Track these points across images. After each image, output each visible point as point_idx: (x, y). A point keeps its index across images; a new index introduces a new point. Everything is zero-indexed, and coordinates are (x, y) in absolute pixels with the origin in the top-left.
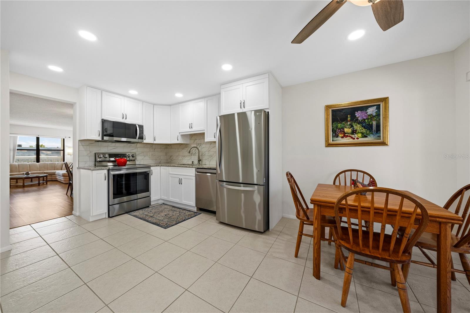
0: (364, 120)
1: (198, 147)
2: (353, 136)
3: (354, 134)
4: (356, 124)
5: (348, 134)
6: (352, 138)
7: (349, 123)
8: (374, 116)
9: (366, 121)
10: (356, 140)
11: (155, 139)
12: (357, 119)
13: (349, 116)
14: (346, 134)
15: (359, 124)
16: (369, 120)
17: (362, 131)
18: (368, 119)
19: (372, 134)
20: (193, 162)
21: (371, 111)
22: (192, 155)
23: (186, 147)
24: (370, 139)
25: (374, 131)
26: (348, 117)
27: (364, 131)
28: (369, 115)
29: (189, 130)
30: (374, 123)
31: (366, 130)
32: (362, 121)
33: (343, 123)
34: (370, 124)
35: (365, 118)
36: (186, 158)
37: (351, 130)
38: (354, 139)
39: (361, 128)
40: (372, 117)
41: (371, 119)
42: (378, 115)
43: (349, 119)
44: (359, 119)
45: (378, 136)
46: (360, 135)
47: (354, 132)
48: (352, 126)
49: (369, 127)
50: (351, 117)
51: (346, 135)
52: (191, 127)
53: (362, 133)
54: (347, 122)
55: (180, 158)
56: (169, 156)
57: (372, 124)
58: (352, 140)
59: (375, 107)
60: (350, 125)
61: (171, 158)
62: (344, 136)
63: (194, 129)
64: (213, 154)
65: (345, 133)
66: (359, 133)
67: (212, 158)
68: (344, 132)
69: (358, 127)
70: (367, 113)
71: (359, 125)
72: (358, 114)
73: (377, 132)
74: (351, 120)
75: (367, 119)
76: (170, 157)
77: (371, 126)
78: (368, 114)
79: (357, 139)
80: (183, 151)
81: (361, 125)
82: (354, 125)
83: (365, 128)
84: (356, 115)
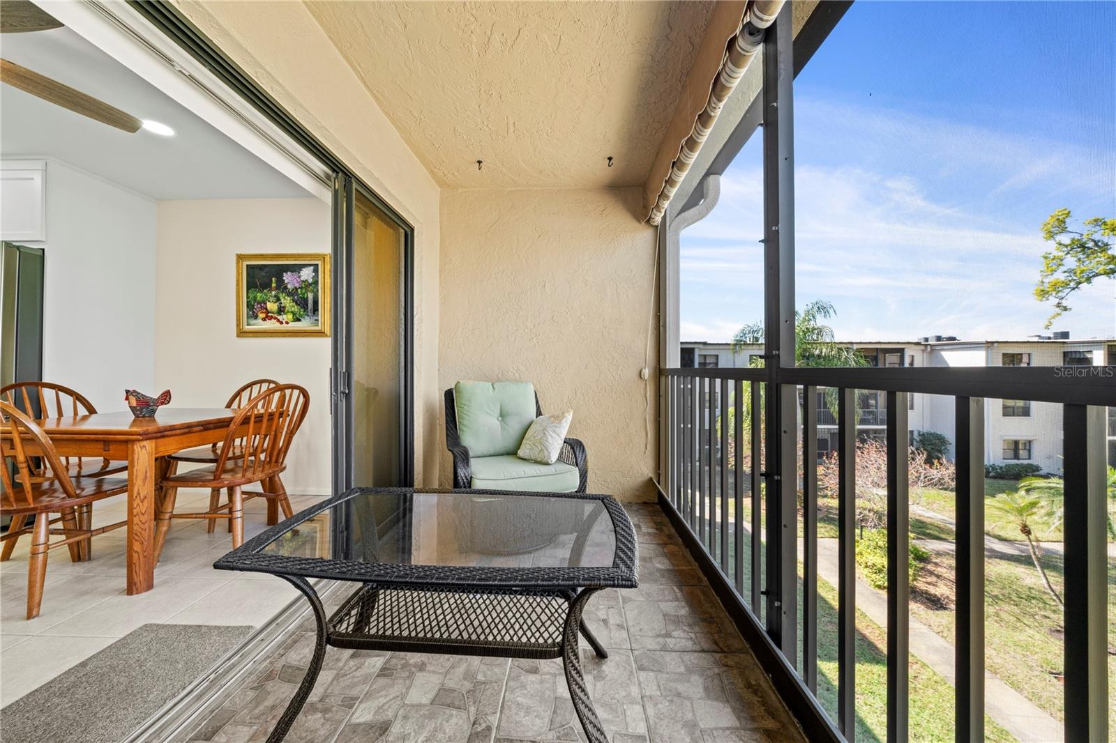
0: (297, 289)
2: (279, 317)
3: (281, 315)
4: (284, 295)
5: (273, 313)
6: (278, 321)
7: (273, 293)
8: (310, 284)
9: (299, 290)
10: (285, 324)
12: (286, 288)
13: (273, 279)
14: (269, 313)
15: (288, 296)
16: (304, 291)
17: (293, 309)
18: (301, 288)
19: (308, 316)
21: (307, 274)
24: (305, 324)
25: (311, 310)
26: (272, 281)
27: (296, 309)
28: (303, 281)
30: (310, 296)
31: (299, 307)
32: (293, 290)
33: (265, 291)
34: (304, 298)
35: (297, 285)
37: (277, 307)
38: (281, 323)
39: (291, 304)
40: (306, 285)
41: (306, 289)
42: (316, 283)
43: (274, 285)
44: (289, 286)
45: (316, 320)
46: (290, 316)
47: (281, 310)
48: (278, 300)
49: (302, 303)
50: (276, 282)
51: (270, 314)
53: (294, 314)
54: (271, 290)
57: (307, 297)
58: (278, 324)
59: (312, 268)
60: (275, 296)
62: (267, 317)
65: (268, 312)
66: (288, 312)
68: (266, 309)
69: (287, 302)
70: (300, 277)
71: (289, 299)
72: (287, 277)
73: (314, 313)
74: (278, 288)
75: (299, 288)
77: (306, 300)
78: (302, 279)
79: (287, 323)
81: (292, 297)
82: (281, 298)
83: (297, 304)
84: (284, 278)
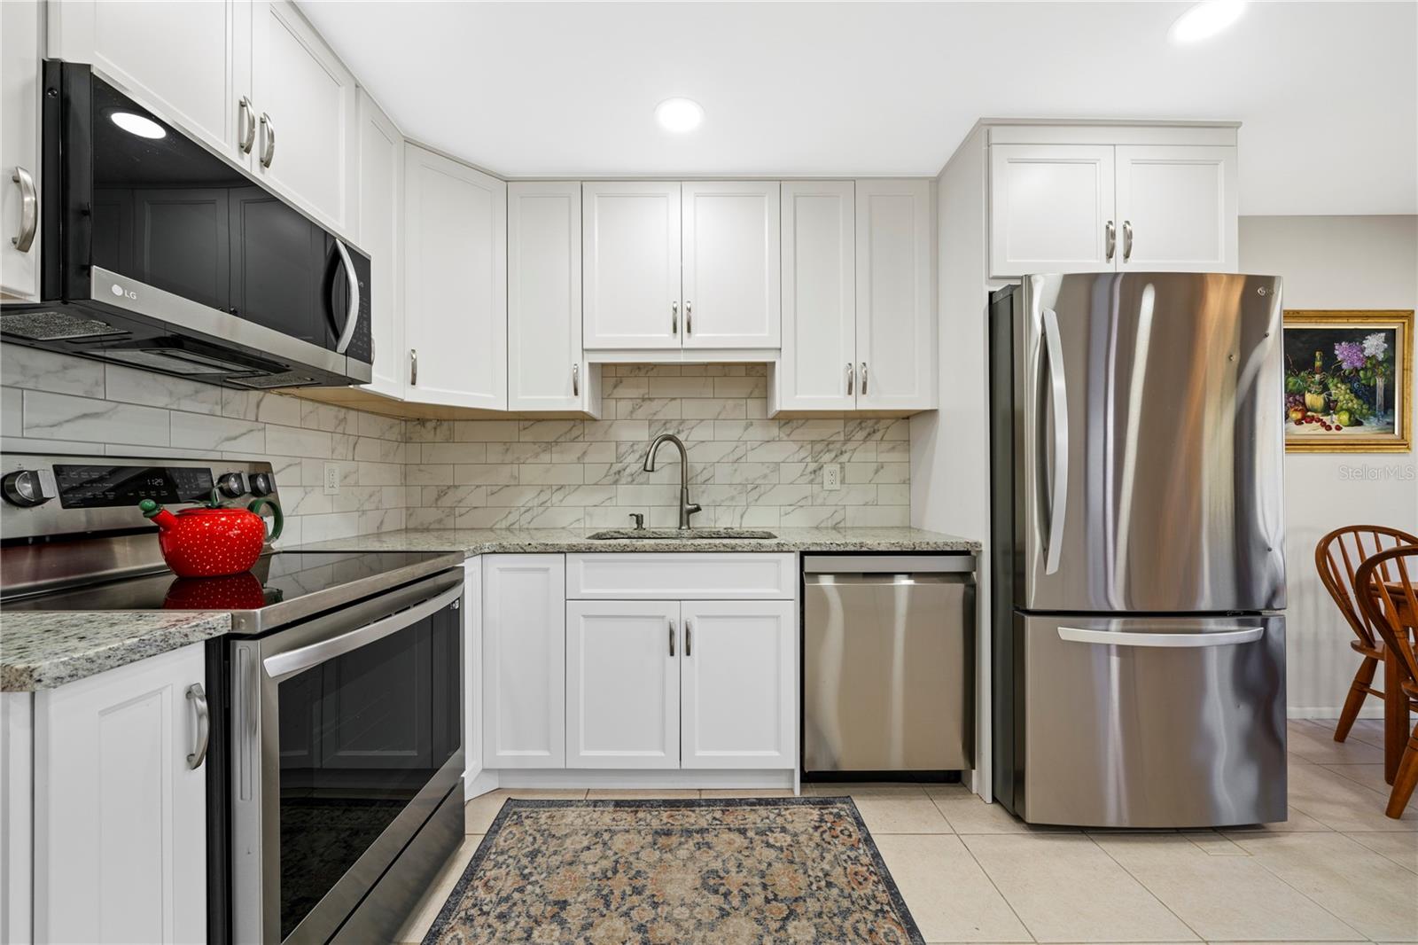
0: (1357, 371)
1: (681, 437)
2: (1326, 419)
3: (1329, 414)
4: (1335, 380)
5: (1315, 411)
6: (1324, 424)
7: (1317, 377)
8: (1380, 363)
9: (1361, 373)
10: (1334, 431)
11: (414, 375)
12: (1339, 368)
13: (1317, 354)
14: (1308, 410)
15: (1343, 382)
16: (1369, 374)
17: (1350, 405)
18: (1365, 369)
19: (1375, 416)
20: (639, 519)
21: (1374, 345)
22: (616, 482)
23: (574, 440)
24: (1368, 431)
25: (1380, 406)
26: (1315, 357)
27: (1355, 404)
28: (1368, 358)
29: (665, 338)
30: (1380, 382)
31: (1361, 402)
32: (1350, 373)
33: (1302, 374)
34: (1369, 386)
35: (1358, 364)
36: (573, 499)
37: (1322, 401)
38: (1328, 428)
39: (1347, 396)
40: (1373, 364)
41: (1373, 372)
42: (1390, 360)
43: (1318, 364)
44: (1345, 366)
45: (1388, 423)
46: (1345, 417)
47: (1329, 407)
48: (1325, 388)
49: (1365, 394)
50: (1323, 358)
51: (1309, 414)
52: (682, 323)
53: (1351, 412)
54: (1313, 373)
55: (528, 498)
56: (423, 487)
57: (1375, 385)
58: (1323, 431)
59: (1383, 335)
60: (1321, 383)
61: (447, 501)
62: (1304, 418)
63: (699, 338)
64: (765, 476)
65: (1306, 409)
66: (1342, 409)
67: (755, 494)
68: (1304, 404)
69: (1340, 392)
70: (1363, 350)
71: (1343, 387)
72: (1341, 351)
73: (1385, 413)
74: (1324, 368)
75: (1362, 369)
76: (442, 493)
77: (1373, 390)
78: (1367, 353)
79: (1338, 428)
80: (546, 457)
81: (1349, 385)
82: (1331, 385)
83: (1358, 397)
84: (1337, 352)
